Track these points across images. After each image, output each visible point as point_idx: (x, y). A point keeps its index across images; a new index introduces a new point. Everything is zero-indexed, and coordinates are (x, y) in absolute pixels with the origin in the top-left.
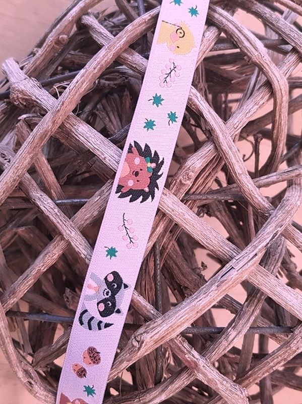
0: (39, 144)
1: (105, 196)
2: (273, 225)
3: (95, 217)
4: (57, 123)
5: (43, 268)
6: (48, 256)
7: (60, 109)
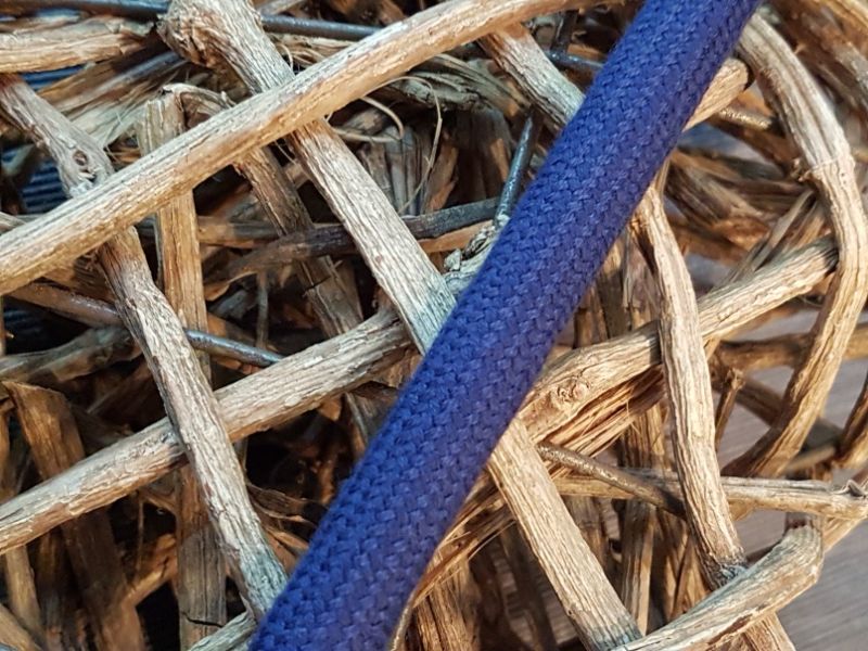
0: (212, 159)
1: (336, 362)
2: (743, 598)
3: (288, 408)
4: (283, 125)
5: (76, 503)
6: (104, 473)
7: (308, 93)
